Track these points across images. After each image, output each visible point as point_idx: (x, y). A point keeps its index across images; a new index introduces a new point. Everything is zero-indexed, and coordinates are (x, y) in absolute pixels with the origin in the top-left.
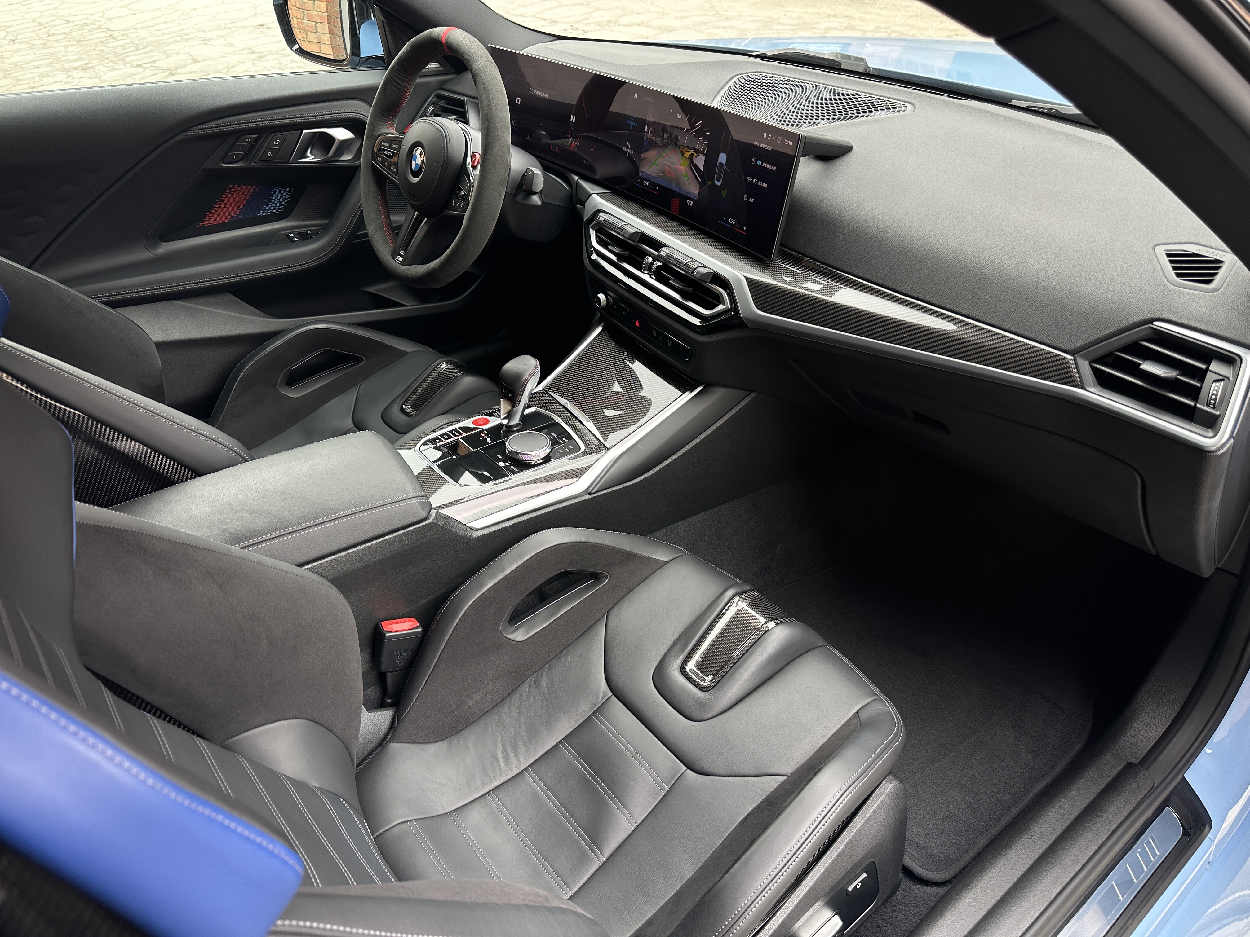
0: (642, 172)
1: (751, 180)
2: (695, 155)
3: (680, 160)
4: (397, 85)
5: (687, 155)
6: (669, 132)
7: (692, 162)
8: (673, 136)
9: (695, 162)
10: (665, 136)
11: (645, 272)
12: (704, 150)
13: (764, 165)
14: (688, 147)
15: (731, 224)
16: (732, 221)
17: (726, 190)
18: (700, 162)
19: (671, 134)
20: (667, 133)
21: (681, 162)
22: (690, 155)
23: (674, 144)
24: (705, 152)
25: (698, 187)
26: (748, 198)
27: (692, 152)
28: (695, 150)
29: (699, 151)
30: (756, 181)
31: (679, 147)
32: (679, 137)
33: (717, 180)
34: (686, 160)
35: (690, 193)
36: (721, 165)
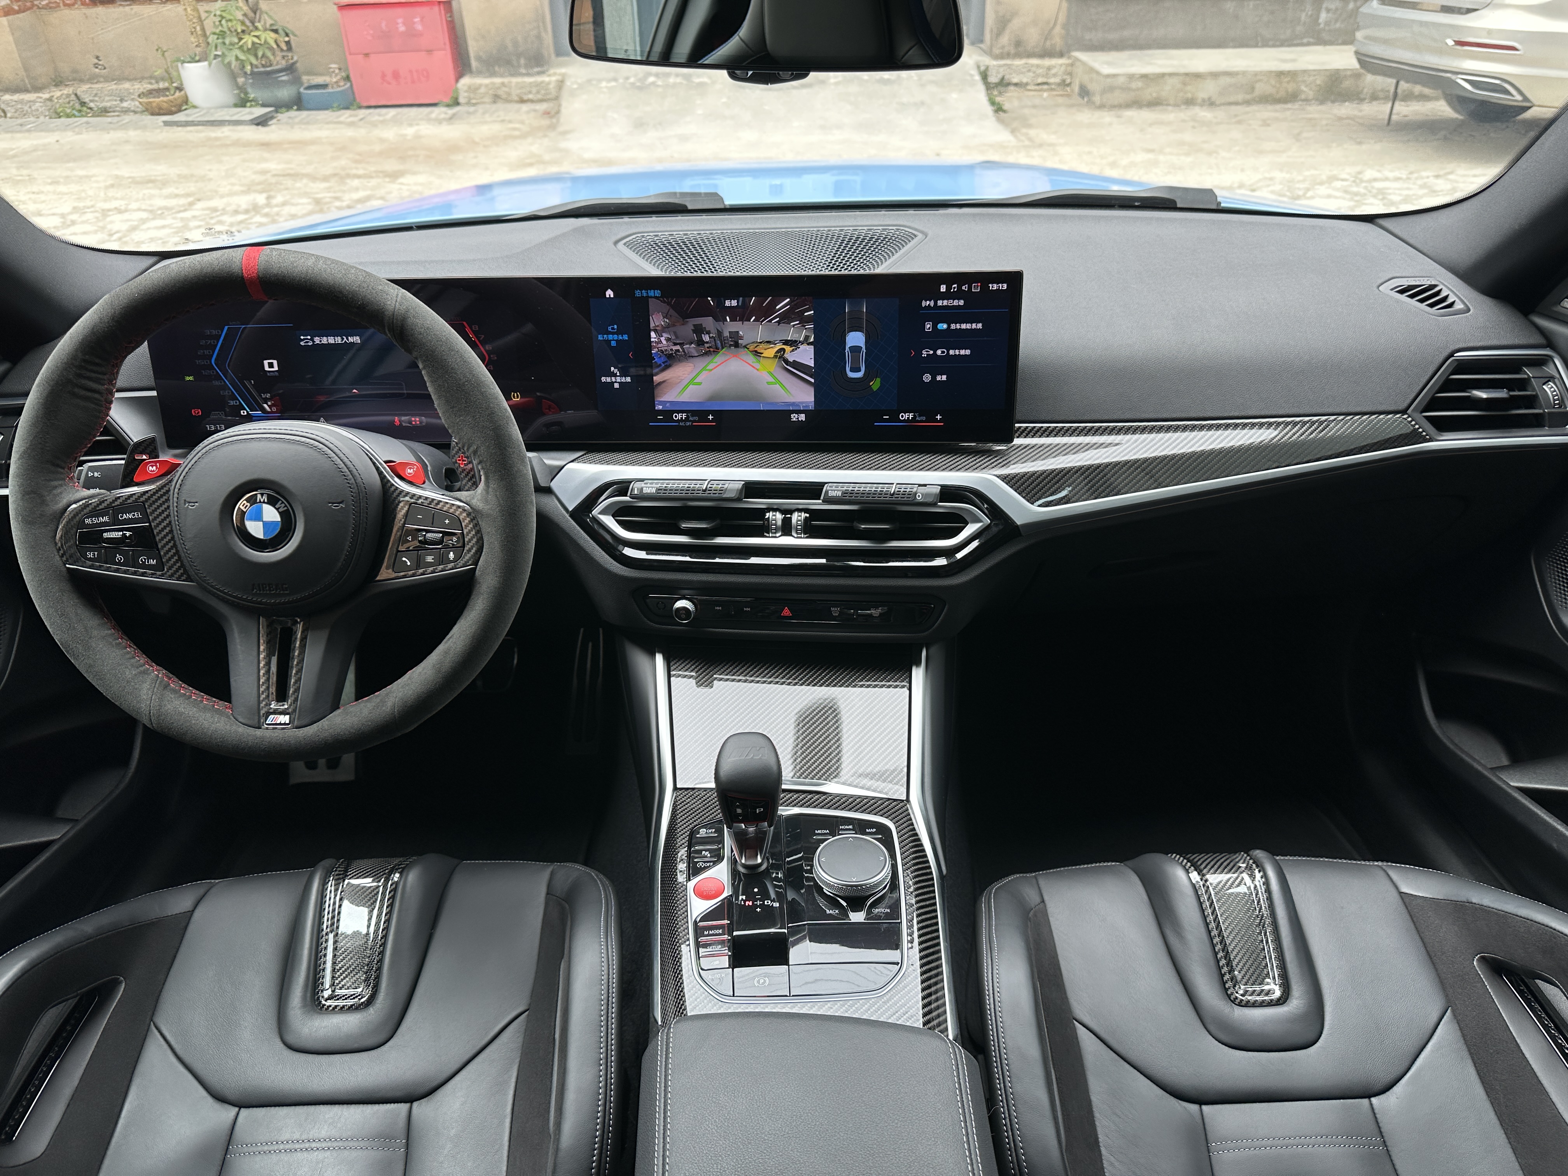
0: (661, 403)
1: (932, 352)
2: (788, 348)
3: (754, 364)
4: (89, 394)
5: (771, 352)
6: (714, 331)
7: (787, 362)
8: (727, 334)
9: (791, 360)
10: (706, 338)
11: (778, 535)
12: (807, 337)
13: (953, 326)
14: (768, 342)
15: (905, 421)
16: (906, 416)
17: (879, 380)
18: (806, 355)
19: (720, 333)
20: (708, 333)
21: (759, 366)
22: (777, 352)
23: (731, 345)
24: (812, 340)
25: (811, 391)
26: (934, 378)
27: (779, 346)
28: (786, 342)
29: (796, 341)
30: (943, 352)
31: (745, 347)
32: (741, 333)
33: (851, 371)
34: (770, 361)
35: (793, 404)
36: (856, 350)
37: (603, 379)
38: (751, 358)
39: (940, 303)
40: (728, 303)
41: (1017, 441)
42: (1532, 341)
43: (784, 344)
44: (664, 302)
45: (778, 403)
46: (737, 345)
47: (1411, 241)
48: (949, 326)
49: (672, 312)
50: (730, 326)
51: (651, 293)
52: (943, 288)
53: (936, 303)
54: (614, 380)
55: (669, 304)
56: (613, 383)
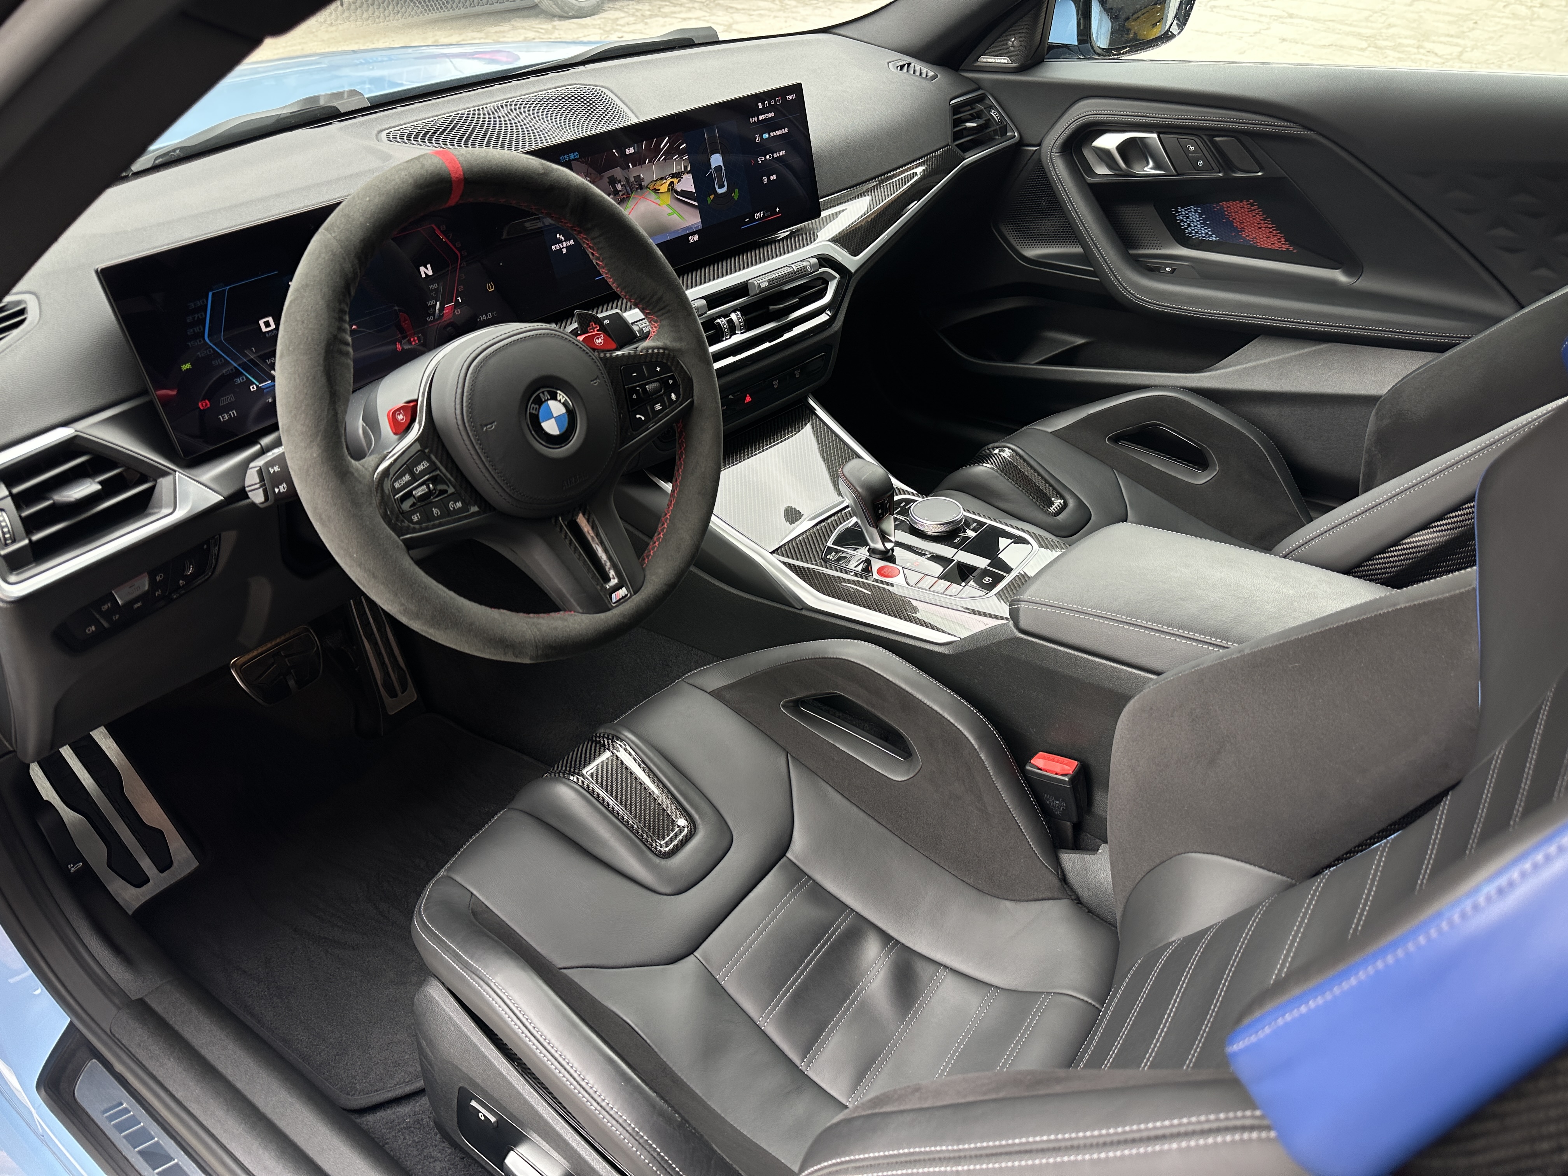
1: (763, 158)
2: (675, 180)
3: (657, 201)
5: (664, 188)
6: (623, 179)
7: (676, 192)
8: (632, 179)
9: (679, 190)
10: (619, 187)
12: (686, 167)
13: (772, 134)
14: (662, 179)
15: (760, 218)
16: (759, 215)
17: (737, 190)
18: (687, 184)
19: (627, 180)
20: (620, 182)
21: (660, 202)
22: (669, 185)
23: (637, 189)
24: (689, 169)
25: (697, 213)
26: (769, 179)
27: (669, 180)
28: (674, 176)
29: (679, 173)
30: (770, 157)
31: (647, 187)
32: (642, 176)
33: (719, 188)
34: (666, 195)
35: (688, 228)
36: (718, 168)
37: (553, 248)
38: (653, 196)
39: (761, 118)
40: (627, 152)
41: (824, 214)
42: (969, 88)
43: (672, 177)
44: (583, 162)
45: (678, 230)
46: (641, 187)
47: (865, 40)
48: (769, 135)
49: (590, 170)
50: (634, 172)
51: (572, 156)
52: (760, 106)
53: (758, 118)
54: (561, 246)
55: (586, 163)
56: (561, 249)
